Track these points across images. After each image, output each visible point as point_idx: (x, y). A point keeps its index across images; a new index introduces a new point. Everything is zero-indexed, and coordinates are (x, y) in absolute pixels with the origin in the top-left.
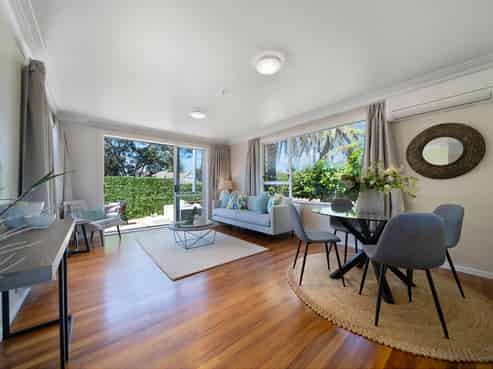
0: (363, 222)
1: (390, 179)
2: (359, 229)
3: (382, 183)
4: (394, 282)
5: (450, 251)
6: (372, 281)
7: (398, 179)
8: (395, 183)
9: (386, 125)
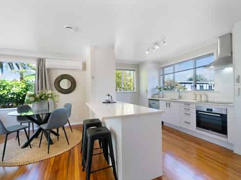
0: (38, 116)
1: (50, 96)
2: (36, 119)
3: (47, 97)
4: (53, 136)
5: (69, 119)
6: (44, 139)
7: (53, 96)
8: (52, 97)
9: (46, 70)
